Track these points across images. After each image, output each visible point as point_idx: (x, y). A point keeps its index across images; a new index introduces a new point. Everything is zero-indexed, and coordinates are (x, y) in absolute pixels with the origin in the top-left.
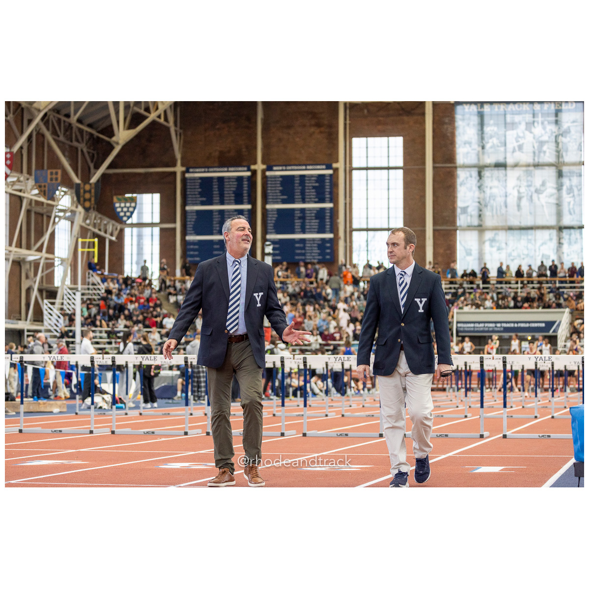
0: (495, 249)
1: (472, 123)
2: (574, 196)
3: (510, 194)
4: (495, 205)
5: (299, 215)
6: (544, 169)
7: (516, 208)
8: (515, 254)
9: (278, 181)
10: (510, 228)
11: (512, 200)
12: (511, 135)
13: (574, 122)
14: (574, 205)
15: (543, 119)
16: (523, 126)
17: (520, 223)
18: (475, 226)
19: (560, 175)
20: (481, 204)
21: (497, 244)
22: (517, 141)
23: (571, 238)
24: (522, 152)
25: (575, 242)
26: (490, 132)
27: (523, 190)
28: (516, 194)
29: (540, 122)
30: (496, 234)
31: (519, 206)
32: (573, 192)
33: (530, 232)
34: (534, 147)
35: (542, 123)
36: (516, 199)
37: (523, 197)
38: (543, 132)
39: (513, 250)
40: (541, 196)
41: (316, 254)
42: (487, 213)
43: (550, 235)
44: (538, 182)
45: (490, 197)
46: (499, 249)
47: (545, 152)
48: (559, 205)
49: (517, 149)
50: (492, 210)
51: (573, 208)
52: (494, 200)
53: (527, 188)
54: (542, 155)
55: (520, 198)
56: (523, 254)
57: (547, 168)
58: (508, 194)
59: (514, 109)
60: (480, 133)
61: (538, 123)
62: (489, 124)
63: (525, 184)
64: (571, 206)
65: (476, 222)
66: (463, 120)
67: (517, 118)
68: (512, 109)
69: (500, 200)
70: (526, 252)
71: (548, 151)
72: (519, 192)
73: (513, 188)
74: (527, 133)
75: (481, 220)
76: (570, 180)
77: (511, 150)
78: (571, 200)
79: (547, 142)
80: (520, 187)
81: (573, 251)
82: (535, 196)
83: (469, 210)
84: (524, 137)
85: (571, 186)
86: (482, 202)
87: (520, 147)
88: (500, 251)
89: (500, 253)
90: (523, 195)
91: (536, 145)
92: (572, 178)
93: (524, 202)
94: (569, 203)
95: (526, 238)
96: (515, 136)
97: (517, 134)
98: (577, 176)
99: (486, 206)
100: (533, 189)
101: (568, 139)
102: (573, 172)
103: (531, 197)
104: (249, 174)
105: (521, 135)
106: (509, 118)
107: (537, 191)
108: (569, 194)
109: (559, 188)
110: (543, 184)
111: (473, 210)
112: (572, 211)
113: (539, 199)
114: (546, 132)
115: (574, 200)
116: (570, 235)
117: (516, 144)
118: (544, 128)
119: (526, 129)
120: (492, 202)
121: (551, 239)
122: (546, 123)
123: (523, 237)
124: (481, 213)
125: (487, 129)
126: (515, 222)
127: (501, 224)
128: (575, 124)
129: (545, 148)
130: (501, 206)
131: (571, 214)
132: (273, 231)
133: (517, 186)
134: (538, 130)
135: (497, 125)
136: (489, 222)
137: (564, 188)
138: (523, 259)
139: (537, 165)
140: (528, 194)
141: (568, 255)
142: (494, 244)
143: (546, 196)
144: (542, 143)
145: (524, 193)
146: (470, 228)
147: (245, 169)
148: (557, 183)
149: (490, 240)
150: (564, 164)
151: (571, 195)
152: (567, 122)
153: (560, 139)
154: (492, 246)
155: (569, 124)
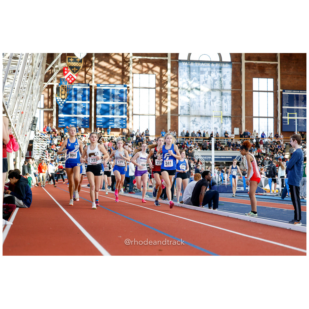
0: (195, 125)
1: (186, 70)
2: (227, 103)
3: (201, 102)
4: (195, 106)
5: (111, 107)
6: (216, 91)
7: (204, 108)
8: (203, 127)
9: (102, 91)
10: (201, 116)
11: (202, 104)
12: (202, 76)
13: (228, 72)
14: (227, 107)
15: (215, 70)
16: (207, 73)
17: (205, 114)
18: (187, 115)
19: (222, 94)
20: (189, 105)
21: (196, 123)
22: (205, 79)
23: (226, 121)
24: (207, 84)
25: (228, 123)
26: (194, 75)
27: (206, 100)
28: (204, 101)
29: (214, 72)
30: (195, 118)
31: (205, 107)
32: (227, 102)
33: (209, 118)
34: (211, 82)
35: (215, 72)
36: (204, 104)
37: (207, 103)
38: (215, 76)
39: (202, 126)
40: (214, 103)
41: (119, 125)
42: (192, 109)
43: (218, 119)
44: (213, 97)
45: (193, 102)
46: (197, 125)
47: (216, 84)
48: (221, 107)
49: (204, 82)
50: (194, 108)
51: (227, 109)
52: (195, 104)
53: (208, 99)
54: (215, 85)
55: (205, 104)
56: (207, 127)
57: (217, 91)
58: (200, 102)
59: (203, 65)
60: (189, 75)
61: (213, 72)
62: (193, 72)
63: (208, 97)
64: (226, 108)
65: (187, 113)
66: (182, 69)
67: (205, 69)
68: (202, 65)
69: (197, 104)
70: (208, 126)
71: (217, 84)
72: (205, 100)
73: (203, 99)
74: (209, 76)
75: (189, 112)
76: (226, 97)
77: (202, 83)
78: (226, 105)
79: (217, 80)
80: (206, 99)
81: (227, 127)
82: (212, 102)
83: (185, 107)
84: (207, 78)
85: (226, 99)
86: (190, 105)
87: (206, 82)
88: (197, 126)
89: (197, 127)
90: (207, 102)
91: (212, 81)
92: (227, 96)
93: (207, 105)
94: (225, 106)
95: (208, 120)
96: (204, 77)
97: (205, 76)
98: (229, 95)
99: (192, 106)
100: (211, 100)
101: (226, 79)
102: (228, 94)
103: (210, 103)
104: (89, 87)
105: (206, 76)
106: (201, 69)
107: (213, 101)
108: (225, 102)
109: (222, 100)
110: (215, 98)
111: (186, 108)
112: (226, 110)
113: (213, 104)
114: (217, 76)
115: (228, 105)
116: (226, 120)
117: (204, 80)
118: (216, 74)
119: (208, 74)
120: (194, 104)
121: (218, 121)
122: (216, 72)
123: (206, 120)
124: (189, 109)
125: (192, 73)
126: (203, 114)
127: (197, 114)
128: (228, 73)
129: (216, 83)
130: (197, 106)
131: (226, 111)
132: (100, 114)
133: (204, 98)
134: (213, 75)
135: (196, 71)
136: (193, 113)
137: (224, 100)
138: (207, 129)
139: (213, 90)
140: (209, 102)
141: (225, 128)
142: (194, 123)
143: (216, 103)
144: (215, 81)
145: (207, 101)
146: (185, 115)
147: (87, 85)
148: (220, 98)
149: (193, 121)
150: (223, 89)
151: (226, 103)
152: (225, 72)
153: (223, 79)
154: (193, 123)
155: (226, 73)
